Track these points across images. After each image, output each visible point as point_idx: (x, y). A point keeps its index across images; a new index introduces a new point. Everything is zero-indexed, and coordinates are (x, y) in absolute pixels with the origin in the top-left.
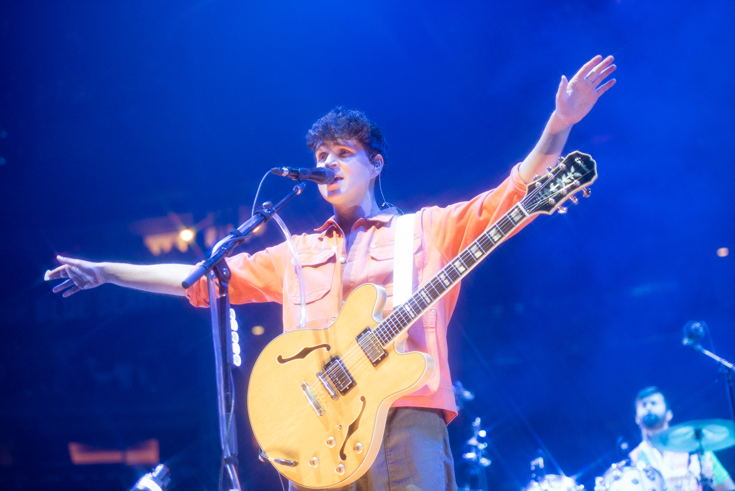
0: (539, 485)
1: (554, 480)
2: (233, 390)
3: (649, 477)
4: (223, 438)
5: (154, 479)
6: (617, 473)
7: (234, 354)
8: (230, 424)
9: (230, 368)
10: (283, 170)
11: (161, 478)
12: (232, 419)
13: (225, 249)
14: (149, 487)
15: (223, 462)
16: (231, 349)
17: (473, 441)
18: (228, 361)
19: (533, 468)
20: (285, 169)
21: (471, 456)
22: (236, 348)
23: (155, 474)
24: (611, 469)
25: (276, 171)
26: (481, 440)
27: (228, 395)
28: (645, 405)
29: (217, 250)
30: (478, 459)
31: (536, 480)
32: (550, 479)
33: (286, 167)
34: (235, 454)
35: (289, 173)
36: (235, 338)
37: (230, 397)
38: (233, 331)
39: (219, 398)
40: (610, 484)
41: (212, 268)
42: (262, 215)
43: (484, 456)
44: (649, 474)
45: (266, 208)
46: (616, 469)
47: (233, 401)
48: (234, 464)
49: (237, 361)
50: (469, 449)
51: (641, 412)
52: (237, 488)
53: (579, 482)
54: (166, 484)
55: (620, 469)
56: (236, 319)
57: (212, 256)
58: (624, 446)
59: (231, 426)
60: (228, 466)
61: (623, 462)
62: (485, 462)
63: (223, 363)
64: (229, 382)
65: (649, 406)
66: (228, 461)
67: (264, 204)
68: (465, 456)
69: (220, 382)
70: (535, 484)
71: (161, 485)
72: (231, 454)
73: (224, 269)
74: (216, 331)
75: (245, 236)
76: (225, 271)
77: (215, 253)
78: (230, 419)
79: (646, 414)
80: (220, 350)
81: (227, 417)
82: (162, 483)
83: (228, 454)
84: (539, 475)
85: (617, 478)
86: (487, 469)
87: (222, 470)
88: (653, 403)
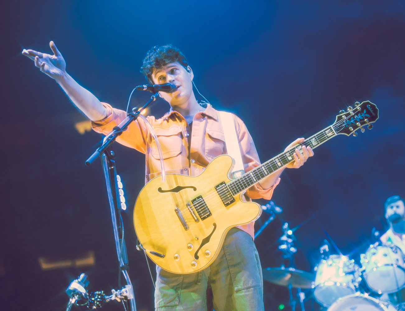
0: (326, 262)
1: (335, 258)
2: (123, 225)
3: (393, 252)
4: (119, 255)
5: (79, 283)
6: (373, 251)
7: (122, 203)
8: (122, 245)
9: (119, 212)
10: (144, 87)
11: (84, 281)
12: (123, 243)
13: (111, 139)
14: (77, 288)
15: (120, 269)
16: (119, 199)
17: (284, 238)
18: (118, 208)
19: (322, 252)
20: (144, 86)
21: (284, 247)
22: (123, 199)
23: (79, 280)
24: (369, 249)
25: (139, 88)
26: (289, 237)
27: (120, 228)
28: (392, 207)
29: (106, 140)
30: (288, 248)
31: (324, 259)
32: (333, 258)
33: (145, 85)
34: (127, 264)
35: (147, 88)
36: (121, 193)
37: (121, 229)
38: (120, 189)
39: (114, 230)
40: (370, 257)
41: (103, 151)
42: (132, 116)
43: (292, 246)
44: (394, 250)
45: (134, 111)
46: (373, 248)
47: (123, 232)
48: (126, 270)
49: (124, 207)
50: (282, 243)
51: (390, 212)
52: (129, 284)
53: (350, 258)
54: (87, 285)
55: (375, 248)
56: (121, 181)
57: (103, 144)
58: (377, 234)
59: (123, 246)
60: (123, 271)
61: (377, 244)
62: (293, 250)
63: (115, 209)
64: (120, 220)
65: (395, 208)
66: (123, 268)
67: (133, 109)
68: (280, 247)
69: (114, 221)
70: (324, 261)
71: (84, 286)
72: (125, 264)
73: (111, 152)
74: (109, 190)
75: (122, 130)
76: (112, 153)
77: (105, 142)
78: (122, 243)
79: (393, 214)
80: (112, 201)
81: (120, 241)
82: (84, 285)
83: (122, 264)
84: (326, 255)
85: (374, 254)
86: (294, 254)
87: (120, 274)
88: (398, 207)
